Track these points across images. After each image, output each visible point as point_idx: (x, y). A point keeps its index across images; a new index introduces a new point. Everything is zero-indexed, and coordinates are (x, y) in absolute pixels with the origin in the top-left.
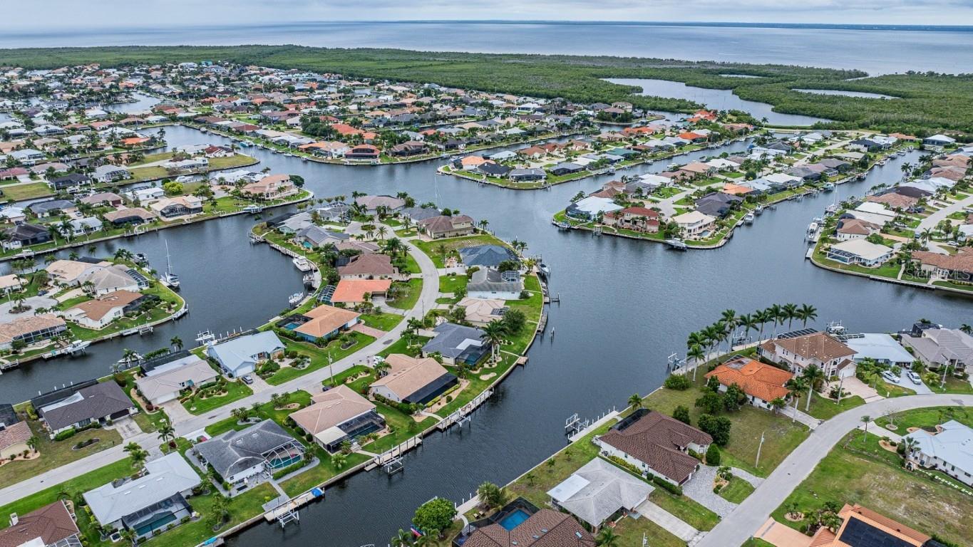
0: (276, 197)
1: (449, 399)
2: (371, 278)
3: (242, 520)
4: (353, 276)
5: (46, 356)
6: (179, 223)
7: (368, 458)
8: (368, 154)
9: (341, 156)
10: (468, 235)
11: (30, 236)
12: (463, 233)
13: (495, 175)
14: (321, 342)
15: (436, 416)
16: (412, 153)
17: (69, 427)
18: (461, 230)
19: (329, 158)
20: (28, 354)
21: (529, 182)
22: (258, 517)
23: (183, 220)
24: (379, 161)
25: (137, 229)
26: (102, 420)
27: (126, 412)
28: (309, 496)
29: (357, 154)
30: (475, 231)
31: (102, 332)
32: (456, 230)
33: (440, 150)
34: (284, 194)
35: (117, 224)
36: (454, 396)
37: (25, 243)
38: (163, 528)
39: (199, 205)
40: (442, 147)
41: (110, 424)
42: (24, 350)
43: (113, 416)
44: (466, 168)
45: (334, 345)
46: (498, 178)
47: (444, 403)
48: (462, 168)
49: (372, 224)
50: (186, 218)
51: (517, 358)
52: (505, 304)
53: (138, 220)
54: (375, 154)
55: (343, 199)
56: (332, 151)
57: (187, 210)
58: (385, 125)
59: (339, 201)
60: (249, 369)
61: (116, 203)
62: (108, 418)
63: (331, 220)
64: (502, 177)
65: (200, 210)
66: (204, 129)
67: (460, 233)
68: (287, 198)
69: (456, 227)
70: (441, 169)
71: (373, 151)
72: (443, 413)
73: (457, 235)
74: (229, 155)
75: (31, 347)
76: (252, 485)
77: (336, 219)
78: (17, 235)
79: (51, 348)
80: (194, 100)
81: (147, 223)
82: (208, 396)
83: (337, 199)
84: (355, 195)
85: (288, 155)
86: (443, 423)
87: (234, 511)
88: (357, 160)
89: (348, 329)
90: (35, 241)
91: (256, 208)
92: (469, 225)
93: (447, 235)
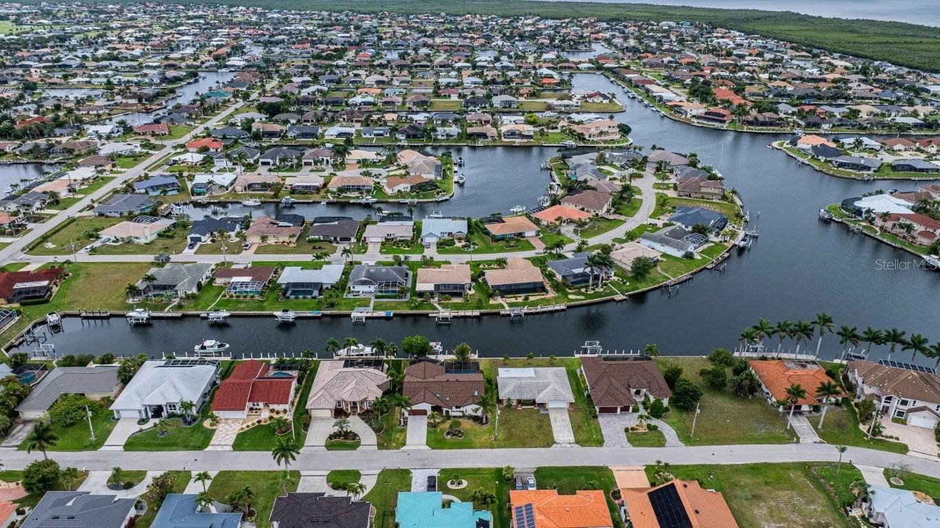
0: (596, 139)
1: (526, 299)
2: (583, 209)
3: (339, 310)
4: (570, 204)
5: (351, 201)
6: (510, 144)
7: (436, 309)
8: (719, 118)
9: (694, 116)
10: (714, 201)
11: (412, 132)
12: (709, 197)
13: (820, 157)
14: (496, 239)
15: (505, 305)
16: (763, 124)
17: (317, 237)
18: (708, 194)
19: (683, 117)
20: (345, 197)
21: (852, 171)
22: (347, 312)
23: (515, 142)
24: (725, 126)
25: (480, 143)
26: (335, 239)
27: (349, 239)
28: (382, 314)
29: (709, 116)
30: (724, 197)
31: (390, 197)
32: (703, 193)
33: (799, 125)
34: (603, 138)
35: (471, 136)
36: (532, 299)
37: (408, 137)
38: (301, 297)
39: (532, 133)
40: (803, 123)
41: (338, 243)
42: (344, 195)
43: (341, 239)
44: (800, 145)
45: (501, 244)
46: (822, 161)
47: (520, 300)
48: (796, 145)
49: (642, 173)
50: (518, 141)
51: (617, 294)
52: (662, 256)
53: (484, 136)
54: (725, 119)
55: (640, 149)
56: (689, 110)
57: (523, 136)
58: (775, 96)
59: (637, 151)
60: (435, 240)
61: (487, 122)
62: (338, 239)
63: (614, 163)
64: (826, 161)
65: (530, 137)
66: (612, 79)
67: (706, 196)
68: (605, 142)
69: (703, 190)
70: (775, 144)
71: (724, 116)
72: (511, 305)
73: (703, 197)
74: (605, 101)
75: (348, 194)
76: (362, 296)
77: (618, 164)
78: (405, 131)
79: (358, 197)
80: (631, 54)
81: (490, 139)
82: (398, 246)
83: (635, 148)
84: (654, 148)
85: (654, 109)
86: (507, 310)
87: (338, 304)
88: (705, 122)
89: (524, 237)
90: (415, 136)
91: (573, 143)
92: (717, 191)
93: (693, 195)
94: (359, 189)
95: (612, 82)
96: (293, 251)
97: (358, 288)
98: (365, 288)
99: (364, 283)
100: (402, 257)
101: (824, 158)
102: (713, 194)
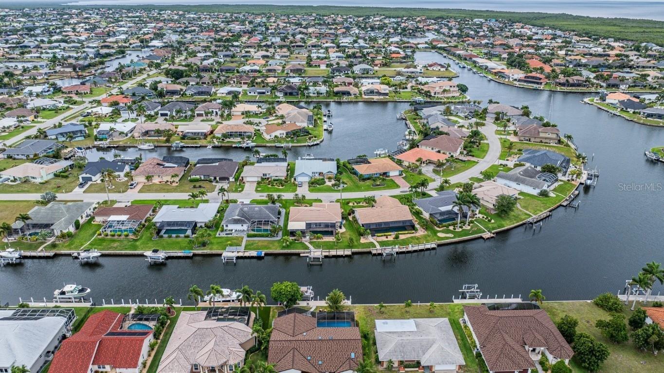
0: (440, 96)
1: (397, 237)
2: (439, 152)
3: (211, 249)
4: (428, 148)
5: (234, 145)
6: (370, 100)
7: (307, 248)
8: (537, 81)
9: (516, 80)
10: (551, 144)
11: (289, 91)
12: (547, 141)
13: (629, 110)
14: (363, 179)
15: (376, 244)
16: (573, 85)
17: (198, 177)
18: (546, 138)
19: (507, 80)
20: (228, 142)
21: (659, 120)
22: (219, 252)
23: (373, 99)
24: (542, 87)
25: (345, 98)
26: (215, 178)
27: (228, 179)
28: (254, 253)
29: (527, 80)
30: (560, 142)
31: (268, 142)
32: (541, 138)
33: (601, 87)
34: (446, 95)
35: (337, 94)
36: (402, 237)
37: (286, 94)
38: (174, 235)
39: (387, 92)
40: (604, 85)
41: (217, 182)
42: (228, 140)
43: (221, 179)
44: (608, 101)
45: (368, 182)
46: (631, 112)
47: (391, 238)
48: (605, 101)
49: (484, 122)
50: (376, 98)
51: (484, 232)
52: (519, 194)
53: (348, 94)
54: (541, 81)
55: (479, 103)
56: (511, 75)
57: (379, 93)
59: (476, 104)
60: (307, 179)
61: (350, 84)
62: (218, 179)
63: (459, 114)
64: (634, 113)
65: (386, 94)
66: (445, 55)
67: (544, 141)
68: (448, 98)
69: (542, 135)
70: (586, 100)
71: (540, 79)
72: (382, 244)
73: (541, 142)
74: (442, 69)
75: (232, 140)
76: (234, 235)
77: (462, 115)
78: (283, 89)
79: (240, 142)
80: (456, 38)
81: (353, 96)
82: (272, 185)
83: (475, 102)
84: (491, 102)
85: (482, 75)
86: (377, 249)
87: (211, 243)
88: (525, 84)
89: (389, 176)
90: (291, 94)
91: (422, 99)
92: (554, 136)
93: (532, 140)
94: (240, 135)
95: (445, 57)
96: (175, 190)
97: (230, 227)
98: (238, 227)
99: (236, 222)
100: (275, 195)
101: (633, 110)
102: (551, 139)
